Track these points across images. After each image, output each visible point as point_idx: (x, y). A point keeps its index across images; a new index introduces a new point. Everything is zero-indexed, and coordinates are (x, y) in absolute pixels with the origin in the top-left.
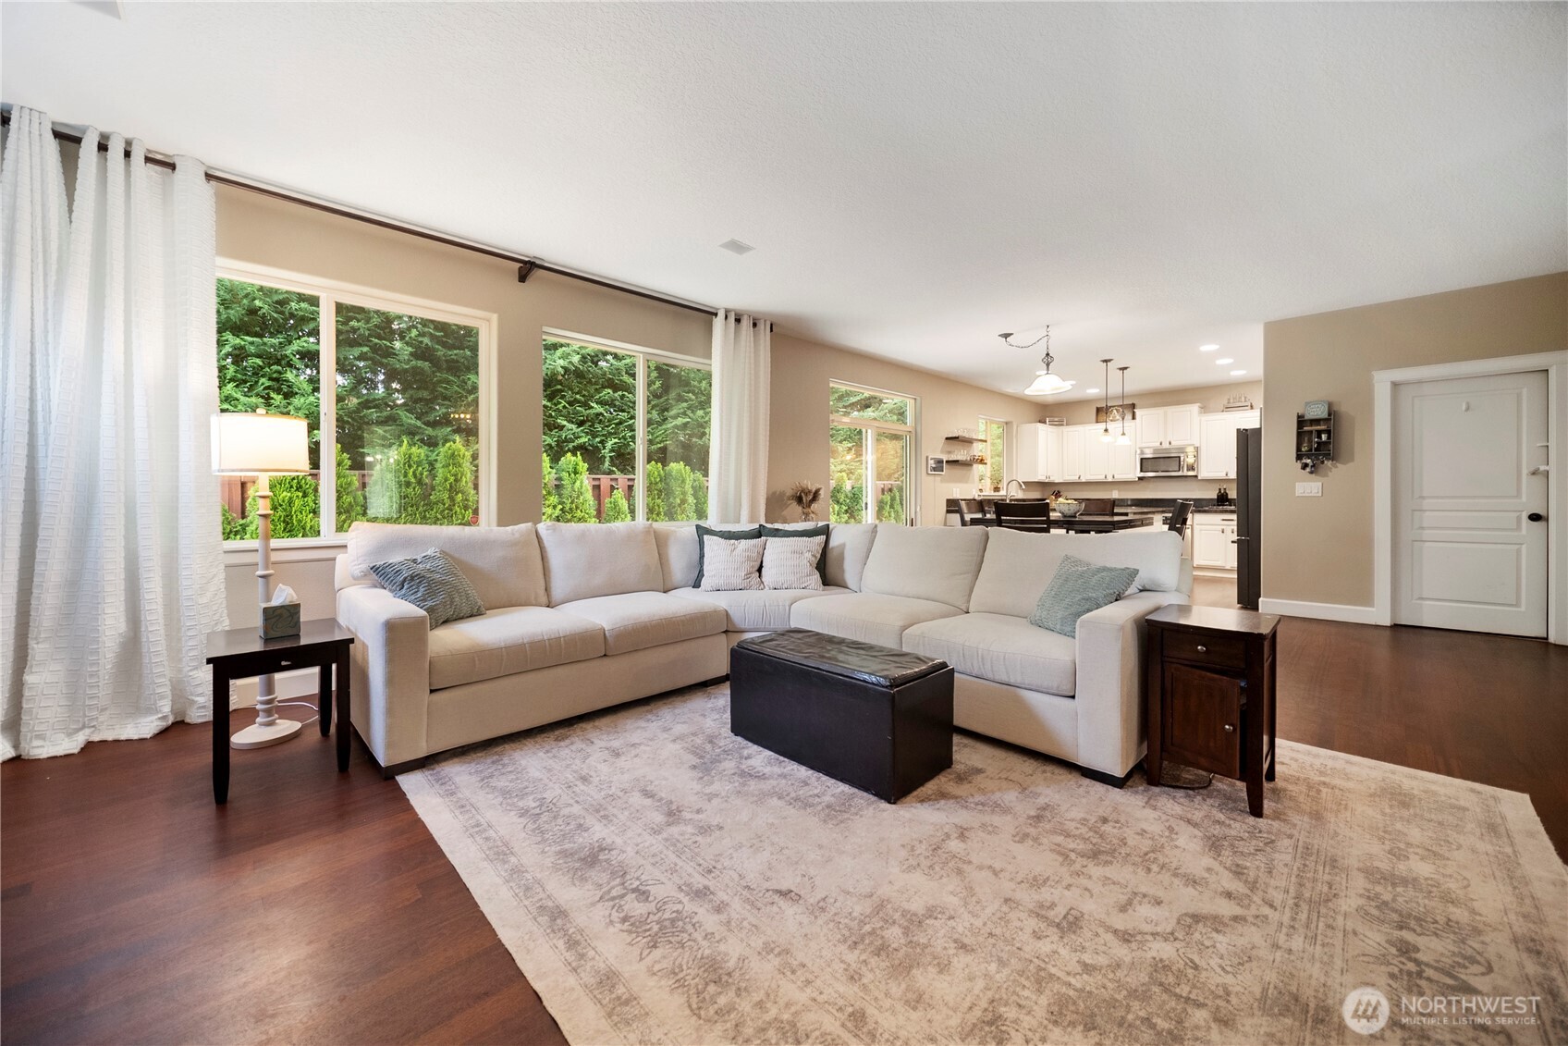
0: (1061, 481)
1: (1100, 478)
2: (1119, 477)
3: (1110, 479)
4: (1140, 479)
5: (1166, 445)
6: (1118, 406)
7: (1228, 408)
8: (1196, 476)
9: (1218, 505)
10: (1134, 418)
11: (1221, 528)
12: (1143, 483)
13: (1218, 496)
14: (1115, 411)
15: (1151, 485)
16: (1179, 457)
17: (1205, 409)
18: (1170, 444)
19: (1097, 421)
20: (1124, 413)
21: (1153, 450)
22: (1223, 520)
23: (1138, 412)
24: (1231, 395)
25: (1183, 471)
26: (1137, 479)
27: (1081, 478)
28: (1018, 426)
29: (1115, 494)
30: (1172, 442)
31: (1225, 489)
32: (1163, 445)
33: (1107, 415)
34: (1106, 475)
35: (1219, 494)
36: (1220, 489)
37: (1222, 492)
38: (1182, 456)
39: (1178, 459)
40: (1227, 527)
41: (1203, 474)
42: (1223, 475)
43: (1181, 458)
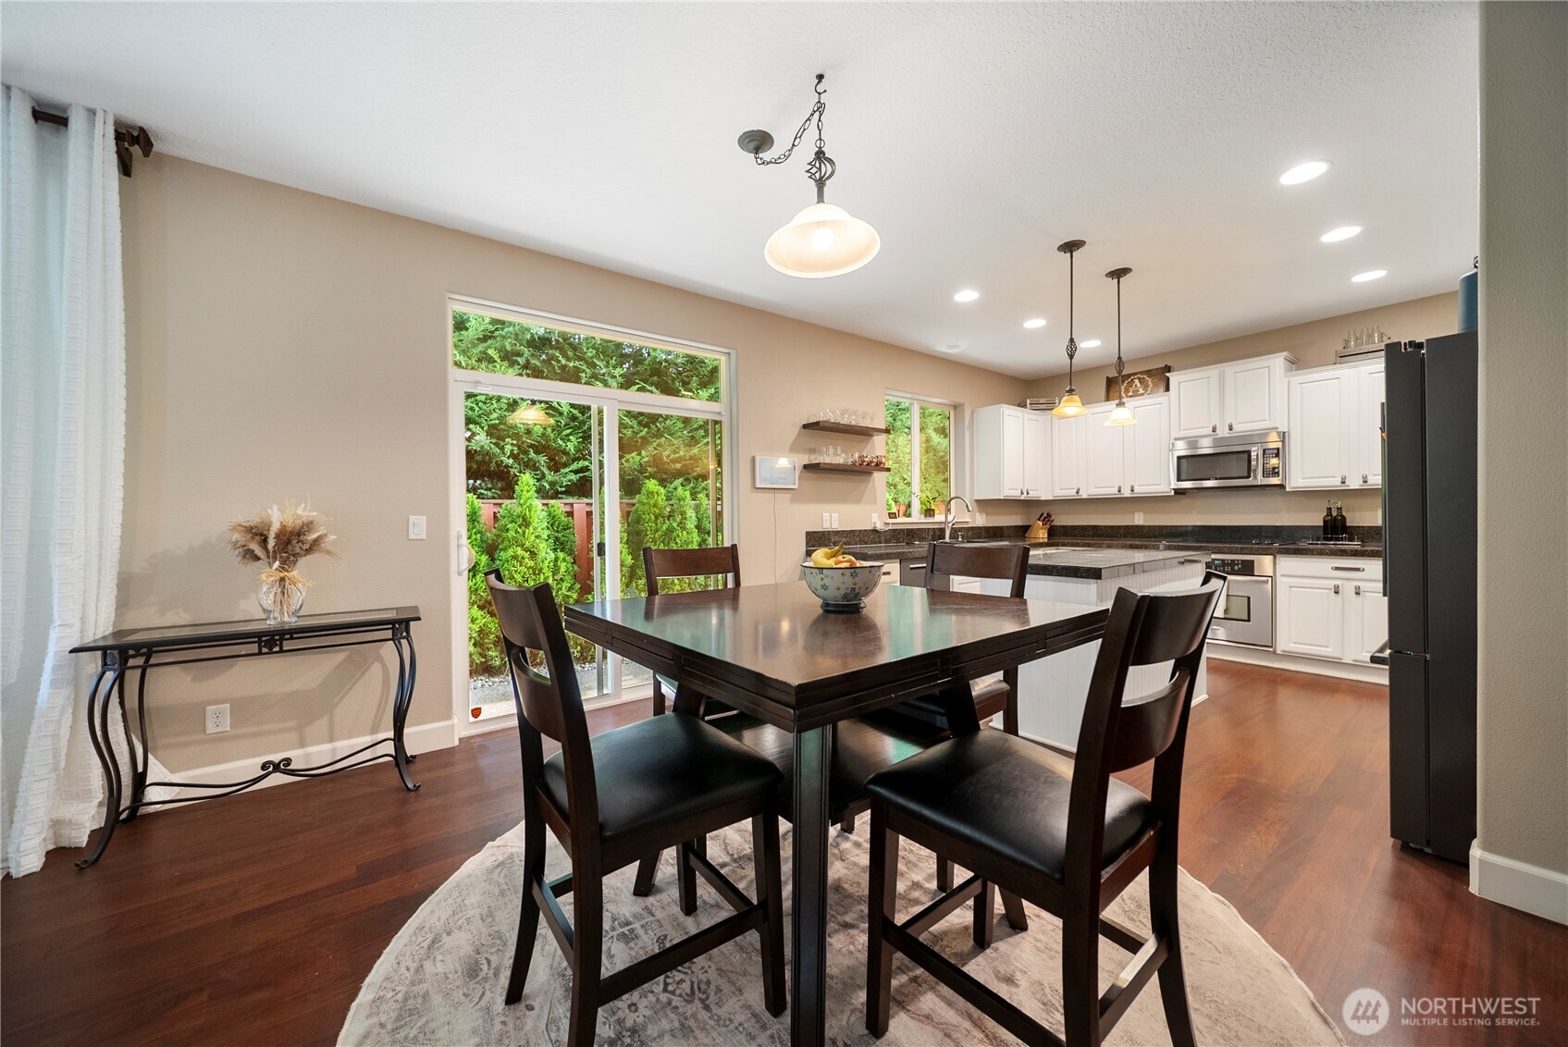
0: (1051, 498)
1: (1111, 491)
2: (1141, 490)
3: (1127, 493)
4: (1179, 492)
5: (1223, 432)
6: (1141, 373)
7: (1344, 357)
8: (1282, 486)
9: (1325, 539)
10: (1167, 389)
11: (1332, 583)
12: (1184, 501)
13: (1325, 522)
14: (1137, 382)
15: (1200, 502)
16: (1249, 453)
17: (1296, 363)
18: (1231, 430)
19: (1108, 399)
20: (1150, 383)
21: (1196, 441)
22: (1337, 568)
23: (1174, 378)
24: (1352, 332)
25: (1255, 478)
26: (1173, 493)
27: (1080, 493)
28: (973, 412)
29: (1139, 519)
30: (1234, 426)
31: (1339, 509)
32: (1218, 431)
33: (1123, 387)
34: (1120, 488)
35: (1327, 519)
36: (1329, 509)
37: (1337, 515)
38: (1254, 451)
39: (1246, 456)
40: (1345, 583)
41: (1296, 481)
42: (1343, 482)
43: (1252, 454)
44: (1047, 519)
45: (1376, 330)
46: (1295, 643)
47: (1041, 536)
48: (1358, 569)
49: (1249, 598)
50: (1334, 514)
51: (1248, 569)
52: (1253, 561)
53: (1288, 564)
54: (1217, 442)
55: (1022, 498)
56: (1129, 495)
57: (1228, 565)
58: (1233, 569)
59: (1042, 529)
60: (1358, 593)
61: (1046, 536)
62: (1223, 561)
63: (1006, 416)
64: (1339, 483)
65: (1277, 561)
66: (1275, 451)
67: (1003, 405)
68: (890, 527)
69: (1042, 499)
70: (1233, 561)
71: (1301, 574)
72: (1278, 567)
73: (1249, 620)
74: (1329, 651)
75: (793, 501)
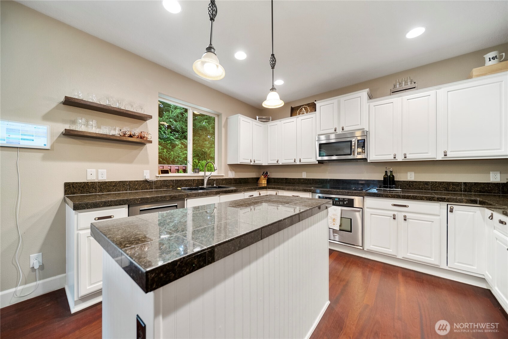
0: (267, 164)
1: (291, 162)
3: (298, 163)
4: (321, 162)
5: (339, 131)
6: (305, 105)
7: (394, 92)
8: (365, 160)
9: (386, 187)
10: (316, 111)
11: (392, 213)
12: (323, 167)
13: (384, 178)
14: (303, 109)
15: (330, 168)
16: (351, 142)
17: (372, 96)
18: (343, 130)
19: (291, 116)
20: (309, 110)
21: (329, 136)
22: (395, 205)
23: (318, 104)
24: (397, 80)
25: (354, 155)
26: (317, 163)
27: (279, 162)
28: (227, 119)
29: (304, 175)
30: (344, 128)
31: (391, 172)
32: (337, 131)
33: (298, 112)
34: (295, 160)
35: (385, 176)
36: (386, 172)
37: (390, 175)
38: (353, 141)
39: (349, 143)
40: (399, 214)
41: (372, 157)
42: (395, 158)
43: (353, 143)
44: (266, 174)
45: (409, 79)
46: (373, 245)
47: (263, 183)
48: (405, 206)
49: (351, 219)
50: (389, 174)
51: (350, 204)
52: (353, 200)
53: (370, 202)
54: (338, 136)
55: (252, 164)
56: (299, 164)
57: (341, 201)
58: (344, 203)
59: (264, 179)
60: (405, 220)
61: (266, 183)
62: (339, 198)
63: (241, 122)
64: (393, 158)
65: (365, 200)
66: (363, 141)
67: (239, 115)
68: (159, 179)
69: (263, 165)
70: (344, 199)
71: (376, 207)
72: (365, 203)
73: (351, 231)
74: (390, 251)
75: (44, 158)
